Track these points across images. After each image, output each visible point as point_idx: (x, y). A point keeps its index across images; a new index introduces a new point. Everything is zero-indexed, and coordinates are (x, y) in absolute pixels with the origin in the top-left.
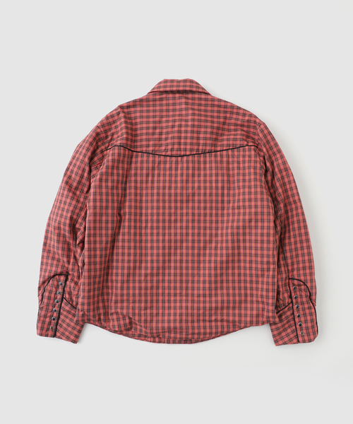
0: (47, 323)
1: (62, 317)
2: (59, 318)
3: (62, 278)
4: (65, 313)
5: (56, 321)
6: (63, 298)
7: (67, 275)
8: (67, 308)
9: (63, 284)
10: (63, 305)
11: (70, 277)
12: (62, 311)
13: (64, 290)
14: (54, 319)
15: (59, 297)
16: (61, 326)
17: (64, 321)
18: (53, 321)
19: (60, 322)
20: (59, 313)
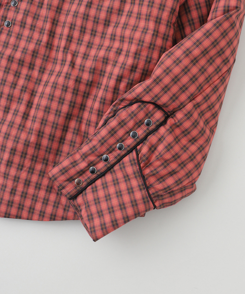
0: (78, 168)
1: (109, 177)
2: (103, 175)
3: (159, 115)
4: (120, 175)
5: (94, 176)
6: (135, 148)
7: (168, 115)
8: (130, 170)
9: (152, 127)
10: (126, 159)
11: (170, 121)
12: (116, 167)
13: (145, 138)
14: (93, 172)
15: (130, 142)
16: (95, 190)
17: (105, 186)
18: (88, 174)
19: (99, 182)
20: (110, 169)
